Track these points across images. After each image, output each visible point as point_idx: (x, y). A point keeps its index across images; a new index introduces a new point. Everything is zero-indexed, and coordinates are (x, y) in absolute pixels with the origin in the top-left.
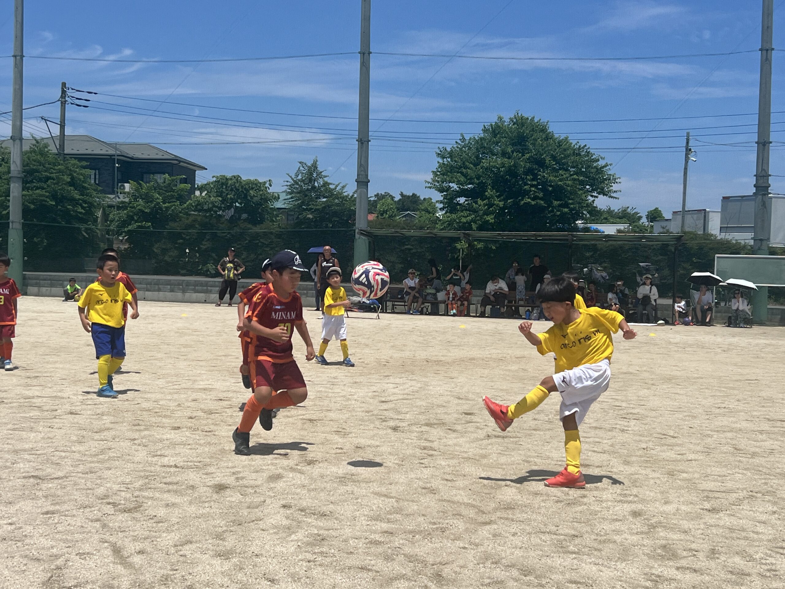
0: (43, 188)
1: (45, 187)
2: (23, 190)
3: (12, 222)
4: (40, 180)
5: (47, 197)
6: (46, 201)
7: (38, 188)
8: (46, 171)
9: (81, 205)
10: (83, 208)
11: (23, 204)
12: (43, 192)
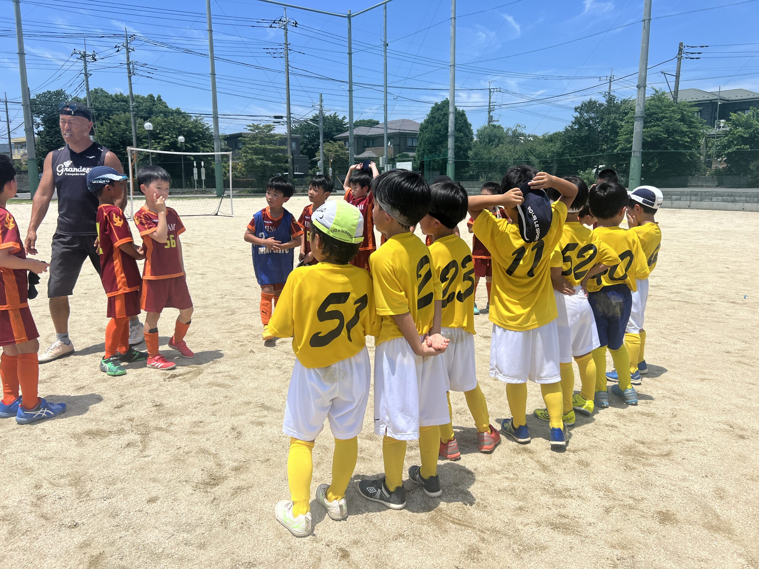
0: (659, 126)
1: (661, 124)
2: (644, 128)
3: (634, 152)
4: (657, 120)
5: (661, 132)
6: (661, 135)
7: (655, 126)
8: (662, 113)
9: (688, 136)
10: (689, 138)
11: (643, 139)
12: (659, 128)
